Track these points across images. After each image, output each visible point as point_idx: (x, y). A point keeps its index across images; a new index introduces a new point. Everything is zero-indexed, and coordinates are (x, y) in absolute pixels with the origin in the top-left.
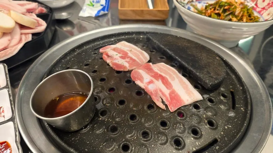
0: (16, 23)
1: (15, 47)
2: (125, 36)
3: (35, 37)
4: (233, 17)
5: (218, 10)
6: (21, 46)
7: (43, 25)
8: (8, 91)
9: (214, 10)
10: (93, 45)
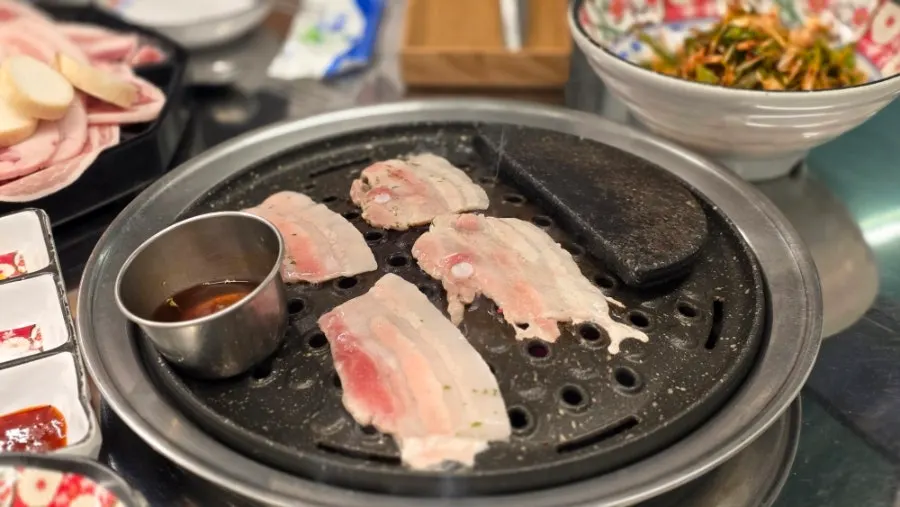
0: (78, 91)
1: (72, 163)
2: (411, 135)
3: (130, 136)
4: (765, 77)
5: (717, 52)
6: (89, 159)
7: (155, 101)
8: (56, 281)
9: (707, 53)
10: (306, 160)
